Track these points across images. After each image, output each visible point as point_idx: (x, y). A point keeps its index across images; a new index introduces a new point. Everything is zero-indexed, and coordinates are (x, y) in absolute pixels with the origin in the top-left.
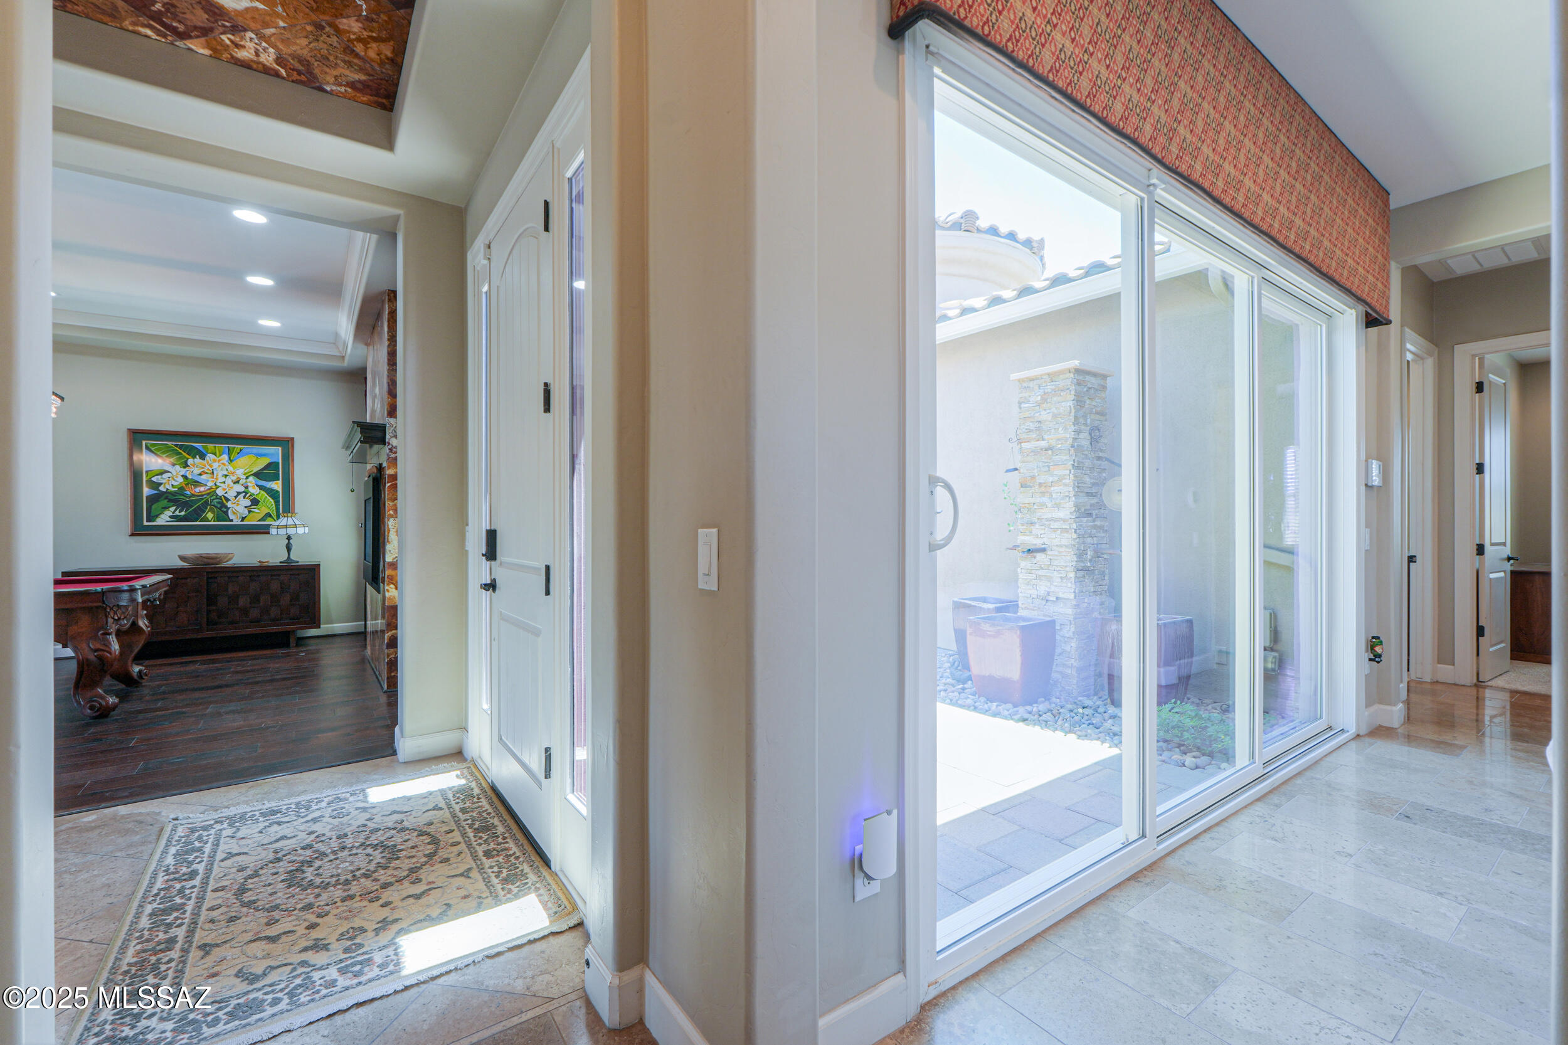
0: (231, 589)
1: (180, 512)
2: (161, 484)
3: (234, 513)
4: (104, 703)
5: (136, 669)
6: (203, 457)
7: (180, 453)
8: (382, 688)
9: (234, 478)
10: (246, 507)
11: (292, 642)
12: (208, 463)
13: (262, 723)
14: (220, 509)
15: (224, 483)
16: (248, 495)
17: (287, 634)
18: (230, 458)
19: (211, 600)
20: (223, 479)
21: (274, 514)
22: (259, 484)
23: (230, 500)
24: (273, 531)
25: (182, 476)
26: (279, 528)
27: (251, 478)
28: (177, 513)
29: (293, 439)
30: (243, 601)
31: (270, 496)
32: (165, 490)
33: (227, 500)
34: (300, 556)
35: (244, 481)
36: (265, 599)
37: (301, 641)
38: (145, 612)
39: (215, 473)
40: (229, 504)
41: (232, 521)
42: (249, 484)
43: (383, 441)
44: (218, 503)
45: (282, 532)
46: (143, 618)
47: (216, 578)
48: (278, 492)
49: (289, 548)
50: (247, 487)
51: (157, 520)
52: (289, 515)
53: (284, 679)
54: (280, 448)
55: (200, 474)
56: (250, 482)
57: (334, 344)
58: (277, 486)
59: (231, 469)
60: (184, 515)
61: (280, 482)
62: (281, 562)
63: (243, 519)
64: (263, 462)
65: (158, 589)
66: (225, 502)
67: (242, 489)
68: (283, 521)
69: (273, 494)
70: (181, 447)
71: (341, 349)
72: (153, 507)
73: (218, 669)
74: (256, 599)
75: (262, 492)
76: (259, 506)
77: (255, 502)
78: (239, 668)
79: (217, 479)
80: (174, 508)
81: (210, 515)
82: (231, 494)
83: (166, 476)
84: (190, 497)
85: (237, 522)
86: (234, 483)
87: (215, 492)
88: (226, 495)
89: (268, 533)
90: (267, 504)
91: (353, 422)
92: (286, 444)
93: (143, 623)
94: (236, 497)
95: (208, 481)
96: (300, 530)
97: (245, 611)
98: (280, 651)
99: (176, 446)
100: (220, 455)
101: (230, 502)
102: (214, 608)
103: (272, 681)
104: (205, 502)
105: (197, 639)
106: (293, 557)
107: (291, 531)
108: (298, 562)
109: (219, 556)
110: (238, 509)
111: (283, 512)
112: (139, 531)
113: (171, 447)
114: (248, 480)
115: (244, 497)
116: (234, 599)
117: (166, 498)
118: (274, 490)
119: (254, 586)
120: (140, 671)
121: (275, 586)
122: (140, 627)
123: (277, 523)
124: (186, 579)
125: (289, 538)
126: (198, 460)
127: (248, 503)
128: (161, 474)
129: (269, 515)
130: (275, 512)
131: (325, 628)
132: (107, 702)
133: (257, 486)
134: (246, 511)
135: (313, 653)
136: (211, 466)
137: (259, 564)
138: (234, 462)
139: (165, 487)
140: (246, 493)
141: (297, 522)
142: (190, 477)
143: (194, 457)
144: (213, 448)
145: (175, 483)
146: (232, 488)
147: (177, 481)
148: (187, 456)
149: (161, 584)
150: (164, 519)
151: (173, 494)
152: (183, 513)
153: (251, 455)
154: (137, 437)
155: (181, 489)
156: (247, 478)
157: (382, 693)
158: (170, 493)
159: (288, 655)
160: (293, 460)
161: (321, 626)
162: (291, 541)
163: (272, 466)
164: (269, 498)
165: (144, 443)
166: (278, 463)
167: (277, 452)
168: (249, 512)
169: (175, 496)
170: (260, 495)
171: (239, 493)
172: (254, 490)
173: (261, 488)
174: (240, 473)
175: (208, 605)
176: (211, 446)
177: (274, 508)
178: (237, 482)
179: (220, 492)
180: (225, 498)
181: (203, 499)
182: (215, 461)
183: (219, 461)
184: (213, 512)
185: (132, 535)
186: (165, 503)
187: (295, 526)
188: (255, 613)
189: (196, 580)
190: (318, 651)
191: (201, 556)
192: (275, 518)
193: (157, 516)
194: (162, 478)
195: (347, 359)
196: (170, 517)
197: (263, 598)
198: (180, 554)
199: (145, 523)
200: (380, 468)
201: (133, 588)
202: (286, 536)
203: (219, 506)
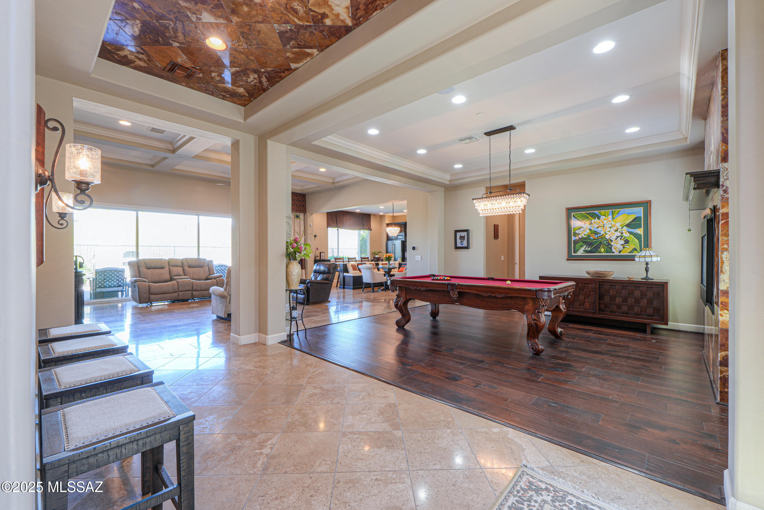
0: (611, 292)
1: (588, 248)
2: (580, 234)
3: (615, 248)
4: (537, 348)
5: (559, 330)
6: (599, 218)
7: (588, 217)
8: (715, 398)
9: (615, 228)
10: (621, 245)
11: (648, 330)
12: (601, 221)
13: (611, 394)
14: (608, 246)
15: (610, 231)
16: (623, 238)
17: (645, 325)
18: (613, 217)
19: (601, 297)
20: (609, 229)
21: (638, 249)
22: (629, 231)
23: (613, 241)
24: (637, 259)
25: (589, 229)
26: (641, 257)
27: (625, 228)
28: (587, 249)
29: (650, 201)
30: (618, 300)
31: (636, 238)
32: (581, 237)
33: (611, 241)
34: (655, 276)
35: (621, 229)
36: (631, 301)
37: (654, 331)
38: (564, 301)
39: (605, 226)
40: (612, 243)
41: (614, 253)
42: (623, 231)
43: (717, 185)
44: (607, 243)
45: (642, 260)
46: (562, 304)
47: (603, 285)
48: (640, 235)
49: (647, 270)
50: (622, 233)
51: (578, 252)
52: (647, 249)
53: (636, 359)
54: (642, 208)
55: (598, 228)
56: (623, 230)
57: (679, 130)
58: (640, 231)
59: (613, 223)
60: (590, 250)
61: (642, 229)
62: (642, 279)
63: (620, 252)
64: (632, 217)
65: (567, 291)
66: (610, 242)
67: (619, 234)
68: (643, 253)
69: (637, 236)
70: (588, 214)
71: (684, 133)
72: (576, 246)
73: (601, 339)
74: (625, 300)
75: (631, 236)
76: (629, 244)
77: (627, 242)
78: (612, 342)
79: (606, 229)
80: (585, 246)
81: (602, 250)
82: (613, 238)
83: (582, 229)
84: (593, 240)
85: (617, 253)
86: (615, 231)
87: (605, 237)
88: (611, 238)
89: (634, 260)
90: (634, 243)
91: (687, 174)
92: (646, 205)
93: (562, 307)
94: (616, 239)
95: (601, 231)
96: (654, 259)
97: (619, 307)
98: (639, 335)
99: (586, 213)
100: (608, 216)
101: (612, 242)
102: (602, 302)
103: (628, 358)
104: (600, 242)
105: (593, 318)
106: (649, 276)
107: (648, 260)
108: (653, 279)
109: (605, 273)
110: (617, 246)
111: (644, 247)
112: (570, 258)
113: (584, 215)
114: (623, 229)
115: (621, 239)
116: (613, 298)
117: (582, 241)
118: (638, 234)
119: (624, 293)
120: (561, 332)
121: (637, 293)
122: (560, 309)
123: (639, 254)
124: (589, 284)
125: (647, 264)
126: (596, 220)
127: (623, 242)
128: (580, 229)
129: (635, 249)
130: (639, 247)
131: (671, 325)
132: (539, 348)
133: (628, 232)
134: (622, 247)
135: (660, 342)
136: (603, 222)
137: (627, 279)
138: (615, 219)
139: (581, 235)
140: (622, 237)
141: (652, 254)
142: (593, 229)
143: (595, 219)
144: (604, 212)
145: (586, 233)
146: (614, 234)
147: (586, 232)
148: (592, 218)
149: (569, 288)
150: (580, 252)
151: (585, 239)
152: (589, 249)
153: (625, 214)
154: (570, 211)
155: (589, 236)
156: (622, 228)
157: (715, 404)
158: (583, 238)
159: (645, 340)
160: (650, 214)
161: (669, 323)
162: (648, 266)
163: (637, 219)
164: (635, 239)
165: (572, 214)
166: (641, 217)
167: (639, 211)
168: (624, 247)
169: (586, 240)
170: (630, 238)
171: (618, 237)
172: (626, 235)
173: (630, 233)
174: (618, 225)
175: (599, 300)
176: (603, 211)
177: (638, 245)
178: (617, 231)
179: (607, 237)
180: (610, 240)
181: (599, 241)
182: (605, 220)
183: (607, 219)
184: (604, 248)
185: (568, 260)
186: (581, 243)
187: (651, 256)
188: (625, 308)
189: (594, 285)
190: (666, 342)
191: (596, 273)
192: (639, 251)
193: (578, 250)
194: (580, 231)
195: (688, 139)
196: (584, 251)
197: (629, 300)
198: (588, 270)
199: (573, 254)
200: (715, 210)
201: (549, 290)
202: (645, 263)
203: (607, 244)
